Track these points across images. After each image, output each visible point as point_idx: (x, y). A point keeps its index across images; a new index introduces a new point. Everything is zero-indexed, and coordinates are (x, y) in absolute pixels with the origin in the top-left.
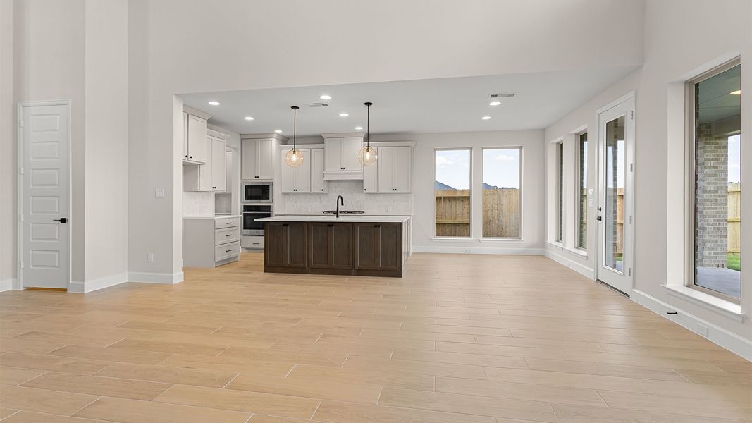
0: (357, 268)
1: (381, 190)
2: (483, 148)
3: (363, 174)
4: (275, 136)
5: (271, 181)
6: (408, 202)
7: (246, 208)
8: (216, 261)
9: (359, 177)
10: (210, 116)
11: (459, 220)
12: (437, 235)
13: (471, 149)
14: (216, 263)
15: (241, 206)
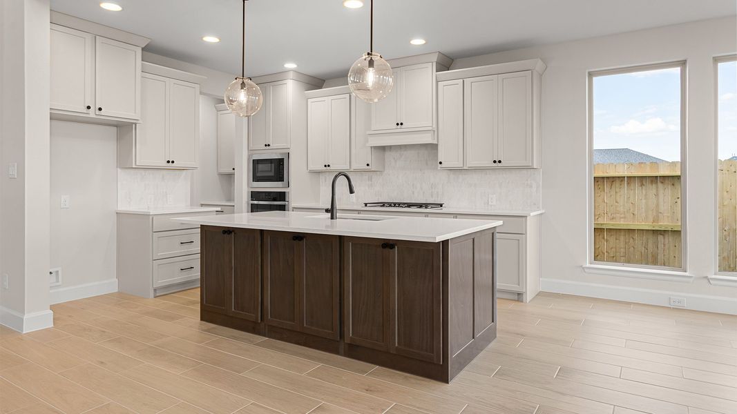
0: (347, 341)
1: (471, 163)
2: (717, 60)
3: (436, 131)
4: (291, 75)
5: (287, 151)
6: (531, 187)
7: (255, 195)
8: (154, 286)
9: (427, 139)
10: (150, 40)
11: (665, 224)
12: (597, 257)
13: (683, 63)
14: (155, 290)
15: (248, 192)
